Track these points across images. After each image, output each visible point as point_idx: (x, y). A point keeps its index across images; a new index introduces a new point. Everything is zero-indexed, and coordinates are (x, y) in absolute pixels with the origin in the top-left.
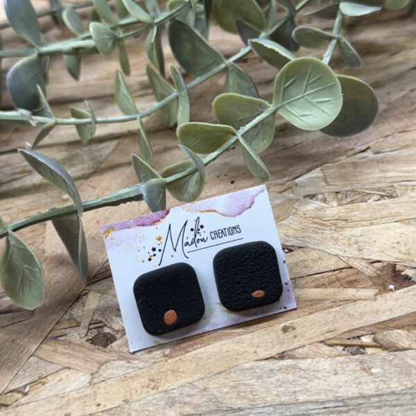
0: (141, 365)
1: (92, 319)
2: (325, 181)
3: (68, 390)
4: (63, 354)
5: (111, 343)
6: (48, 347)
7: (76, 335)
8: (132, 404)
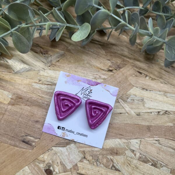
1: (48, 162)
2: (139, 147)
6: (32, 165)
7: (42, 165)
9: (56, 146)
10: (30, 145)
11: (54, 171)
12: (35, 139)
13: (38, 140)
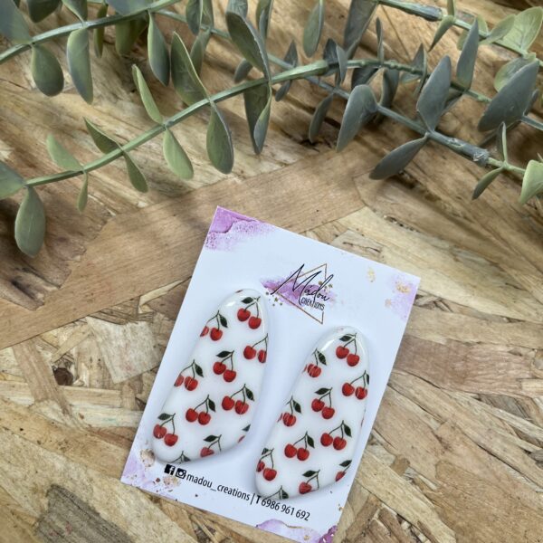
0: (69, 423)
1: (69, 352)
3: (12, 399)
4: (30, 364)
5: (67, 385)
6: (25, 349)
7: (50, 354)
8: (41, 449)
9: (97, 315)
10: (32, 296)
11: (78, 377)
12: (47, 286)
13: (55, 288)
